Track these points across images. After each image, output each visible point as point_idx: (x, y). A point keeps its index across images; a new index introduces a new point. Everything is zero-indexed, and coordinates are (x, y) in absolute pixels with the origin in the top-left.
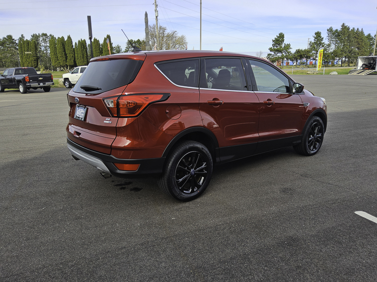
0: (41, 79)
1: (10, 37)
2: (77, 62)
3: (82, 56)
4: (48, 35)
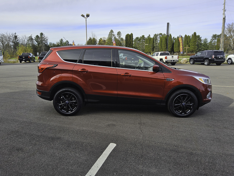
0: (133, 59)
1: (143, 36)
2: (174, 50)
3: (178, 46)
4: (163, 34)
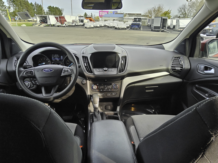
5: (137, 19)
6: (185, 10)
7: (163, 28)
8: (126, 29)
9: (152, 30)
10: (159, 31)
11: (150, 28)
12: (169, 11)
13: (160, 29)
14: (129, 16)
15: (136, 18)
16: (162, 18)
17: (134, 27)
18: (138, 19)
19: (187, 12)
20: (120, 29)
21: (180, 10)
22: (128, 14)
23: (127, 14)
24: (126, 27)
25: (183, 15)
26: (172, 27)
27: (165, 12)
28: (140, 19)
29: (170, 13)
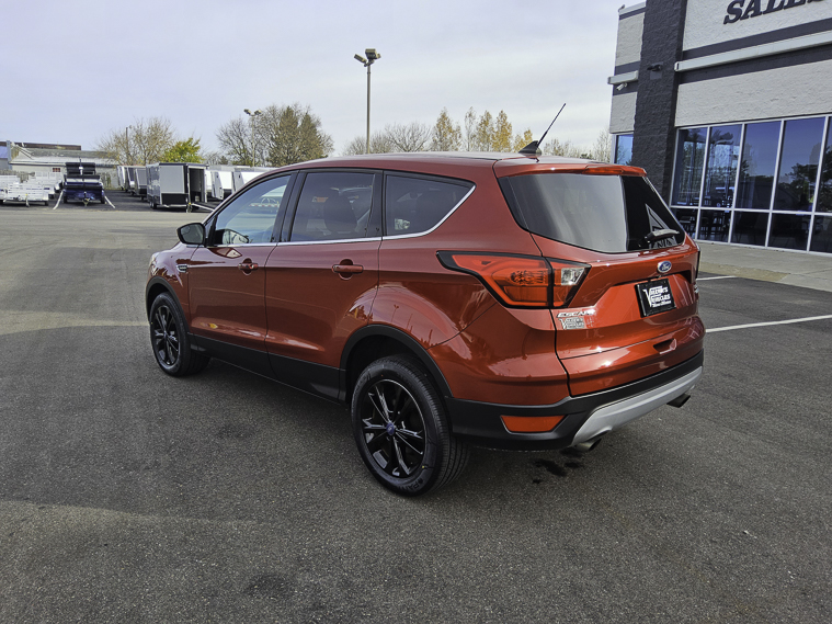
5: (81, 168)
6: (242, 140)
7: (193, 200)
8: (46, 204)
9: (156, 208)
10: (183, 210)
11: (140, 197)
12: (194, 141)
13: (185, 203)
14: (36, 154)
15: (77, 165)
16: (186, 168)
17: (80, 195)
18: (85, 165)
19: (248, 145)
20: (24, 205)
21: (226, 138)
22: (28, 145)
23: (20, 144)
24: (46, 198)
25: (238, 156)
26: (219, 195)
27: (180, 143)
28: (93, 166)
29: (197, 148)
